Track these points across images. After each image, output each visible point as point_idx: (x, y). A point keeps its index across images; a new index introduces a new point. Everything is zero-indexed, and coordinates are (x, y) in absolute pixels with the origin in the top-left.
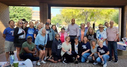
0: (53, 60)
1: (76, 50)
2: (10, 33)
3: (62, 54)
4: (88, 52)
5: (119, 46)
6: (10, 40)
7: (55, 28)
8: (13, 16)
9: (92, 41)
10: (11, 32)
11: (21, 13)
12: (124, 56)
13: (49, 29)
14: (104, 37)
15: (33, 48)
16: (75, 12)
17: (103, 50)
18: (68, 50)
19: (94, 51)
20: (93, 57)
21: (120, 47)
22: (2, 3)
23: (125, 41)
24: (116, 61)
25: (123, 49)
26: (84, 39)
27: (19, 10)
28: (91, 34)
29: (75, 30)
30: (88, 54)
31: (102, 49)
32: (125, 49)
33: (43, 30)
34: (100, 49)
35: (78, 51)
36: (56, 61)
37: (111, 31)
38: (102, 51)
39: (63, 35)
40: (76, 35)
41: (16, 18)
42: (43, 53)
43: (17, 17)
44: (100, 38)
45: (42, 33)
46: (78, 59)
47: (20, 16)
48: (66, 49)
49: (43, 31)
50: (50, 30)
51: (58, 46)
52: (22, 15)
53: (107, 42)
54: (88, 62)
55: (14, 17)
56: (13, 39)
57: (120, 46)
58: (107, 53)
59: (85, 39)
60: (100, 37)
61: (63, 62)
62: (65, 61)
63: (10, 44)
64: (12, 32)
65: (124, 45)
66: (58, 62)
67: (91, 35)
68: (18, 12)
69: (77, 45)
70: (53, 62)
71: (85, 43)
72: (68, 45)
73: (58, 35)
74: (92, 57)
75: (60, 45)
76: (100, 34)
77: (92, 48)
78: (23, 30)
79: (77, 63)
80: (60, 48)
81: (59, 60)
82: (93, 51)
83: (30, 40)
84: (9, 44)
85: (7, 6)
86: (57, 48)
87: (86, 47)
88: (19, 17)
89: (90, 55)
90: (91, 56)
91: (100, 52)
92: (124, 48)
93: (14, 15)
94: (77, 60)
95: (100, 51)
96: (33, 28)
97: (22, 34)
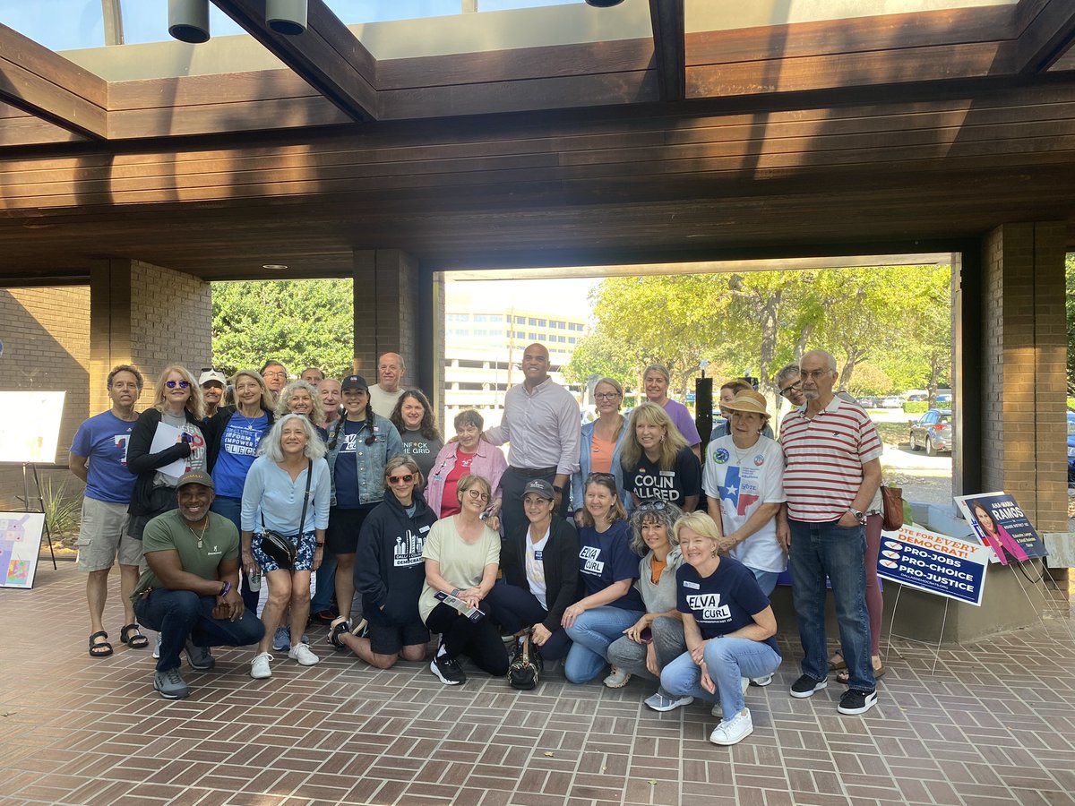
0: (364, 648)
1: (536, 583)
2: (106, 448)
3: (427, 604)
4: (618, 603)
5: (918, 558)
6: (108, 496)
7: (413, 411)
8: (275, 342)
9: (642, 518)
10: (117, 439)
11: (318, 320)
12: (971, 647)
13: (363, 418)
14: (760, 488)
15: (216, 552)
16: (677, 303)
17: (717, 597)
18: (468, 575)
19: (659, 593)
20: (651, 647)
21: (926, 570)
22: (155, 263)
23: (986, 520)
24: (853, 698)
25: (952, 590)
26: (589, 499)
27: (311, 303)
28: (653, 459)
29: (542, 428)
30: (615, 618)
31: (708, 585)
32: (969, 588)
33: (287, 432)
34: (697, 586)
35: (544, 586)
36: (385, 659)
37: (810, 442)
38: (714, 607)
39: (465, 463)
40: (550, 463)
41: (292, 353)
42: (292, 593)
43: (299, 348)
44: (734, 498)
45: (279, 454)
46: (534, 648)
47: (312, 337)
48: (450, 566)
49: (286, 437)
50: (372, 431)
51: (399, 549)
52: (327, 335)
53: (784, 529)
54: (616, 679)
55: (284, 346)
56: (127, 484)
57: (928, 561)
58: (753, 622)
59: (596, 500)
60: (732, 490)
61: (434, 668)
62: (441, 662)
63: (107, 523)
64: (123, 441)
65: (972, 558)
66: (402, 660)
67: (654, 469)
68: (305, 319)
69: (540, 546)
70: (368, 664)
71: (602, 526)
72: (469, 539)
73: (403, 467)
74: (644, 646)
75: (412, 539)
76: (732, 462)
77: (646, 572)
78: (194, 431)
79: (523, 682)
80: (413, 562)
81: (414, 650)
82: (653, 596)
83: (192, 505)
84: (102, 520)
85: (196, 283)
86: (392, 557)
87: (601, 565)
88: (311, 348)
89: (630, 631)
90: (638, 638)
91: (698, 614)
92: (969, 577)
93: (282, 335)
94: (525, 657)
95: (696, 601)
96: (262, 414)
97: (181, 451)
